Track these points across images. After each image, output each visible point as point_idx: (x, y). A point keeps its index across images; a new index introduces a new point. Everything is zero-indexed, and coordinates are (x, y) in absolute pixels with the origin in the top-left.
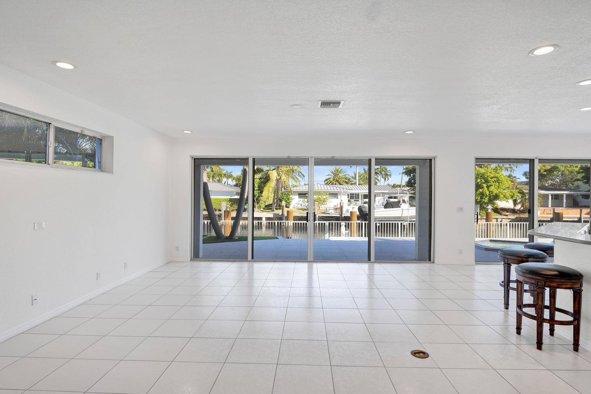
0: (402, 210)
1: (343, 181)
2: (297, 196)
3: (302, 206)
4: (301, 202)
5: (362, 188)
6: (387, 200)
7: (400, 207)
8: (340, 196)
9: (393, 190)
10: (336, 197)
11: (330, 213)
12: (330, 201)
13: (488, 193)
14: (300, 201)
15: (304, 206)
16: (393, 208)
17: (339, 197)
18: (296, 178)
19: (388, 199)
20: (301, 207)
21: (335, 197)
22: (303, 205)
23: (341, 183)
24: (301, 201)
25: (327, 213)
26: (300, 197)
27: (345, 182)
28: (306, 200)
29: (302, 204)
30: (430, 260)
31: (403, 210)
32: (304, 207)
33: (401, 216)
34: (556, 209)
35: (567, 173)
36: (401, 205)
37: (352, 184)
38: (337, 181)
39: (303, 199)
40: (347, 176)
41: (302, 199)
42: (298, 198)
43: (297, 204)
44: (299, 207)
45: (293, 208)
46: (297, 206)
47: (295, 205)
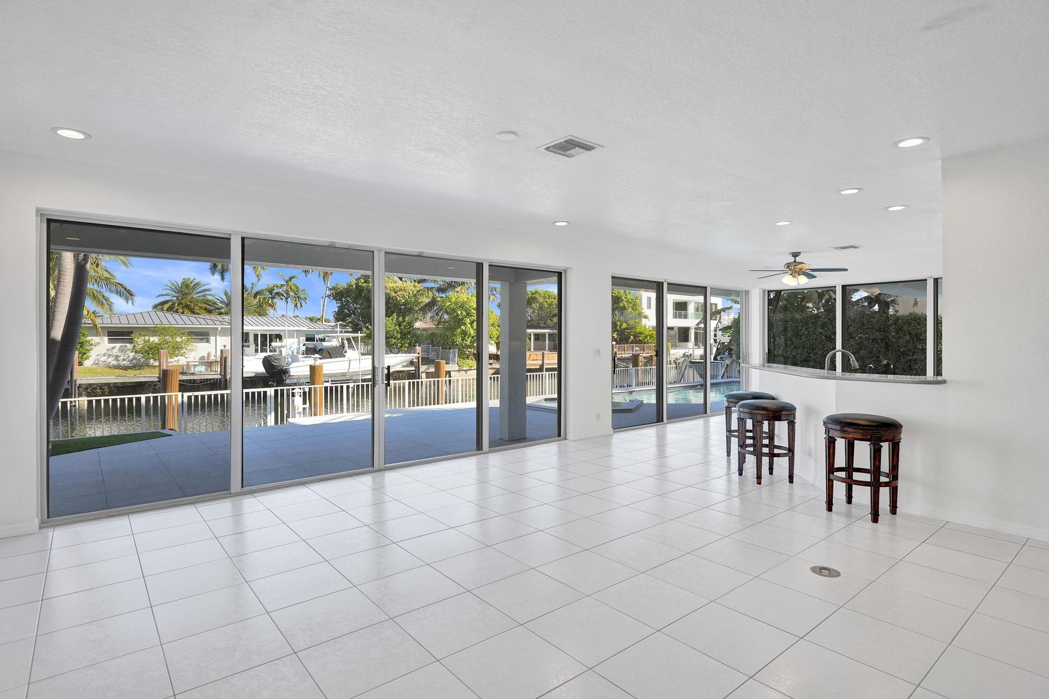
0: (348, 362)
1: (201, 308)
2: (106, 339)
3: (118, 360)
4: (116, 352)
5: (264, 321)
6: (304, 345)
7: (344, 356)
8: (214, 338)
9: (314, 326)
10: (205, 340)
11: (197, 373)
12: (192, 348)
14: (113, 348)
15: (124, 360)
16: (331, 358)
17: (212, 339)
18: (103, 296)
19: (306, 343)
20: (115, 363)
21: (201, 339)
22: (121, 358)
24: (117, 348)
25: (190, 372)
26: (111, 341)
27: (206, 309)
28: (129, 346)
29: (117, 357)
30: (559, 435)
31: (350, 361)
32: (124, 362)
33: (347, 371)
34: (545, 353)
35: (546, 305)
36: (346, 352)
37: (221, 314)
38: (187, 306)
39: (121, 344)
40: (210, 298)
41: (118, 345)
42: (109, 343)
43: (104, 356)
44: (110, 363)
45: (94, 365)
46: (104, 361)
47: (98, 357)
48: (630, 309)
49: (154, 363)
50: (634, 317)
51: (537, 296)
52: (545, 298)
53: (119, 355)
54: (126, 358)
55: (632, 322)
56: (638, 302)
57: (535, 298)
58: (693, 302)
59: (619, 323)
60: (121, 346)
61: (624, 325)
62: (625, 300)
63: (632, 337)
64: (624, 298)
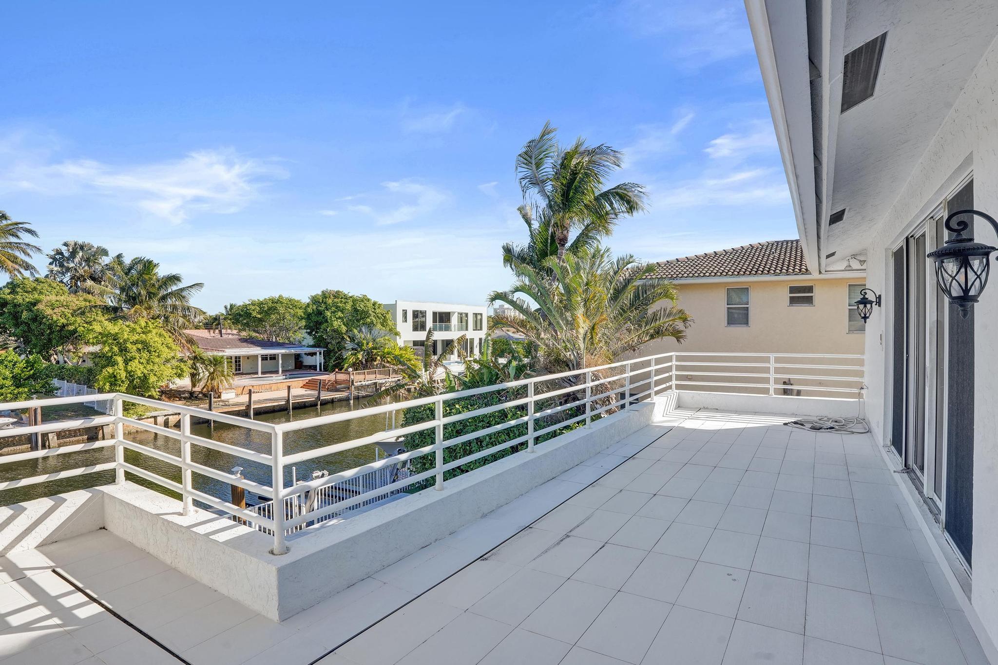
13: (123, 375)
48: (379, 326)
50: (383, 335)
51: (278, 306)
52: (287, 307)
55: (380, 340)
56: (389, 316)
57: (275, 309)
58: (456, 314)
59: (365, 342)
61: (371, 345)
62: (373, 314)
63: (379, 358)
64: (370, 312)
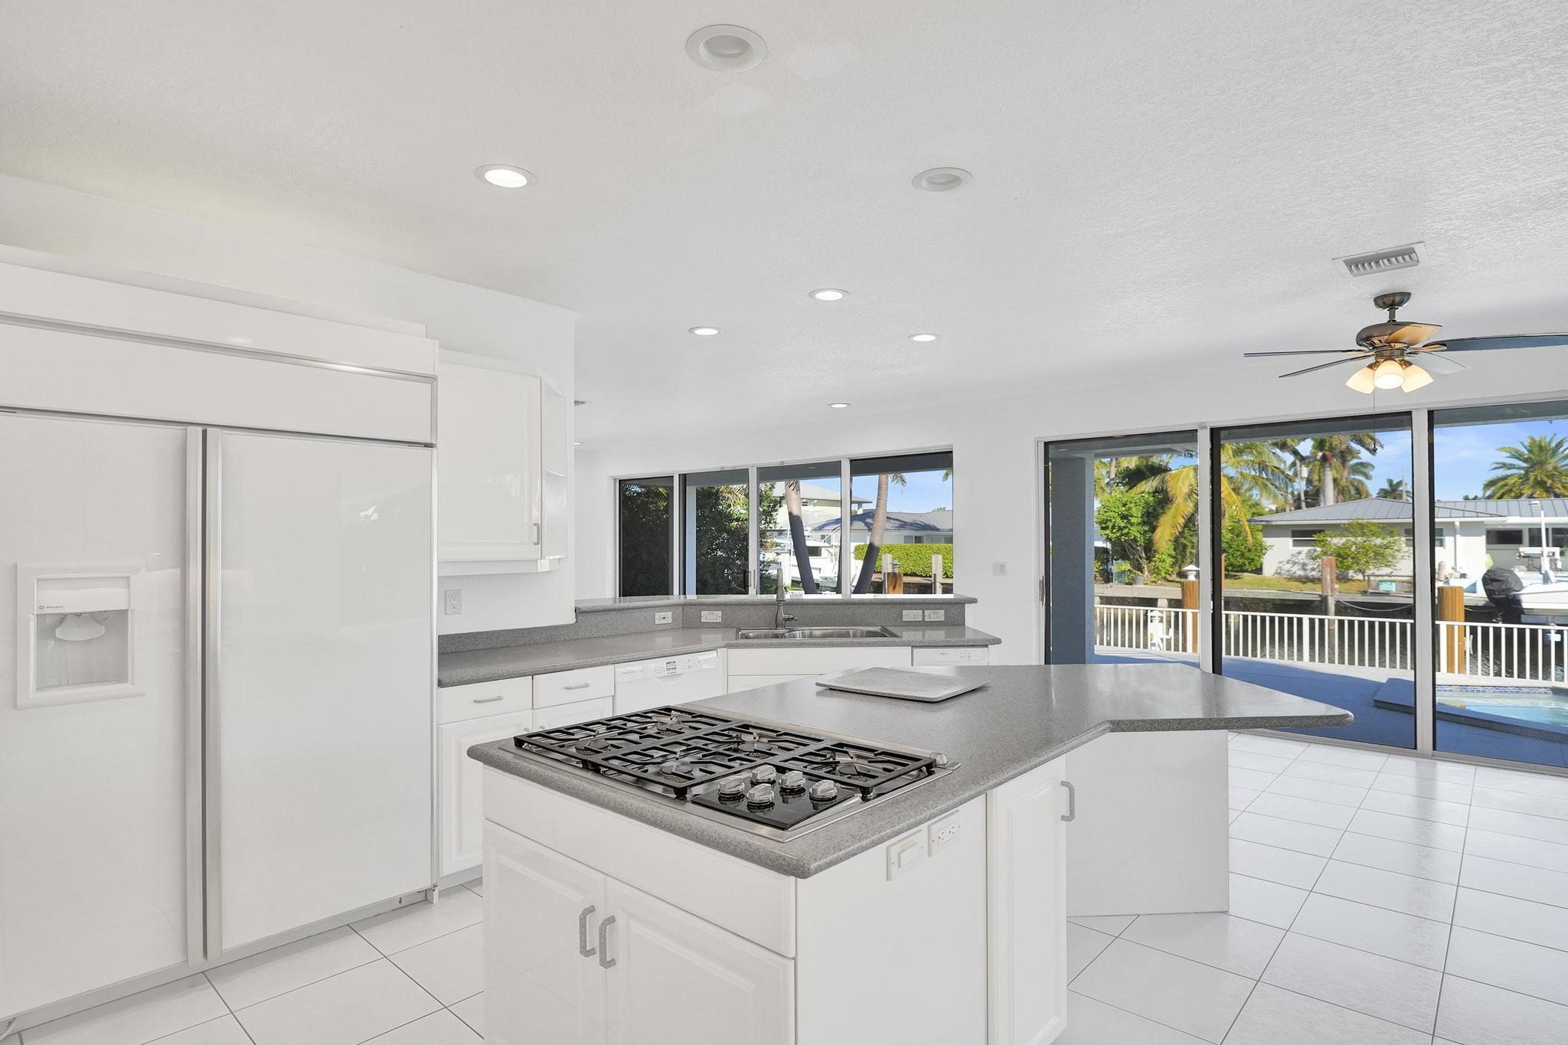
2: (1290, 540)
3: (1305, 570)
4: (1302, 558)
14: (1299, 553)
15: (1313, 569)
20: (1301, 573)
22: (1309, 567)
23: (1556, 490)
24: (1304, 553)
26: (1296, 543)
28: (1319, 550)
29: (1304, 565)
32: (1314, 573)
38: (1540, 484)
39: (1309, 548)
41: (1305, 549)
42: (1294, 546)
43: (1288, 563)
44: (1295, 573)
45: (1276, 575)
46: (1289, 571)
47: (1281, 565)
49: (1354, 575)
53: (1307, 562)
54: (1315, 566)
60: (1309, 551)
